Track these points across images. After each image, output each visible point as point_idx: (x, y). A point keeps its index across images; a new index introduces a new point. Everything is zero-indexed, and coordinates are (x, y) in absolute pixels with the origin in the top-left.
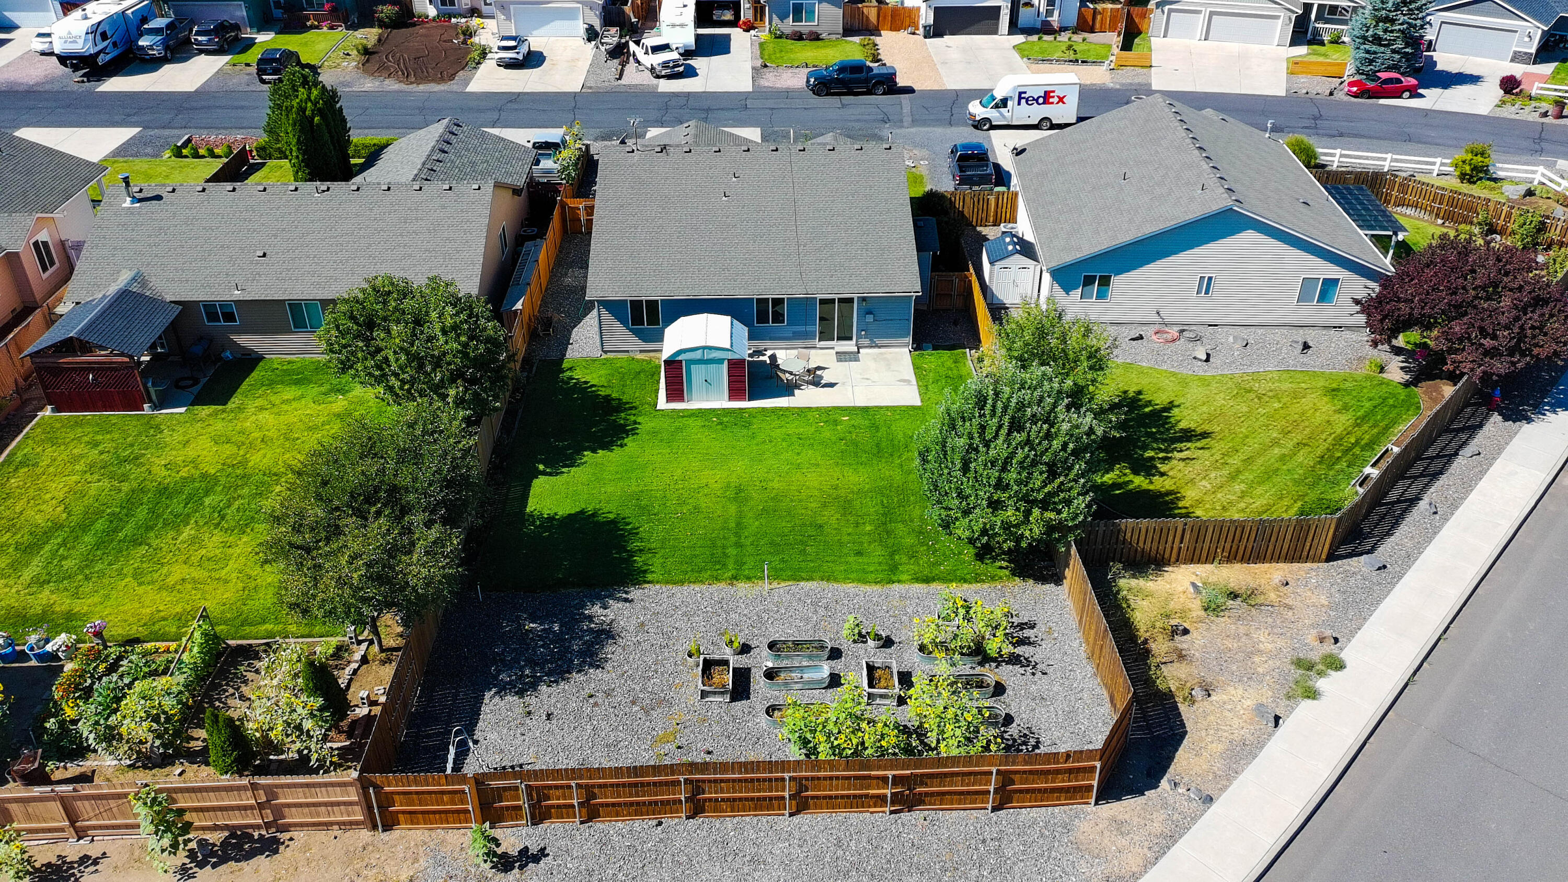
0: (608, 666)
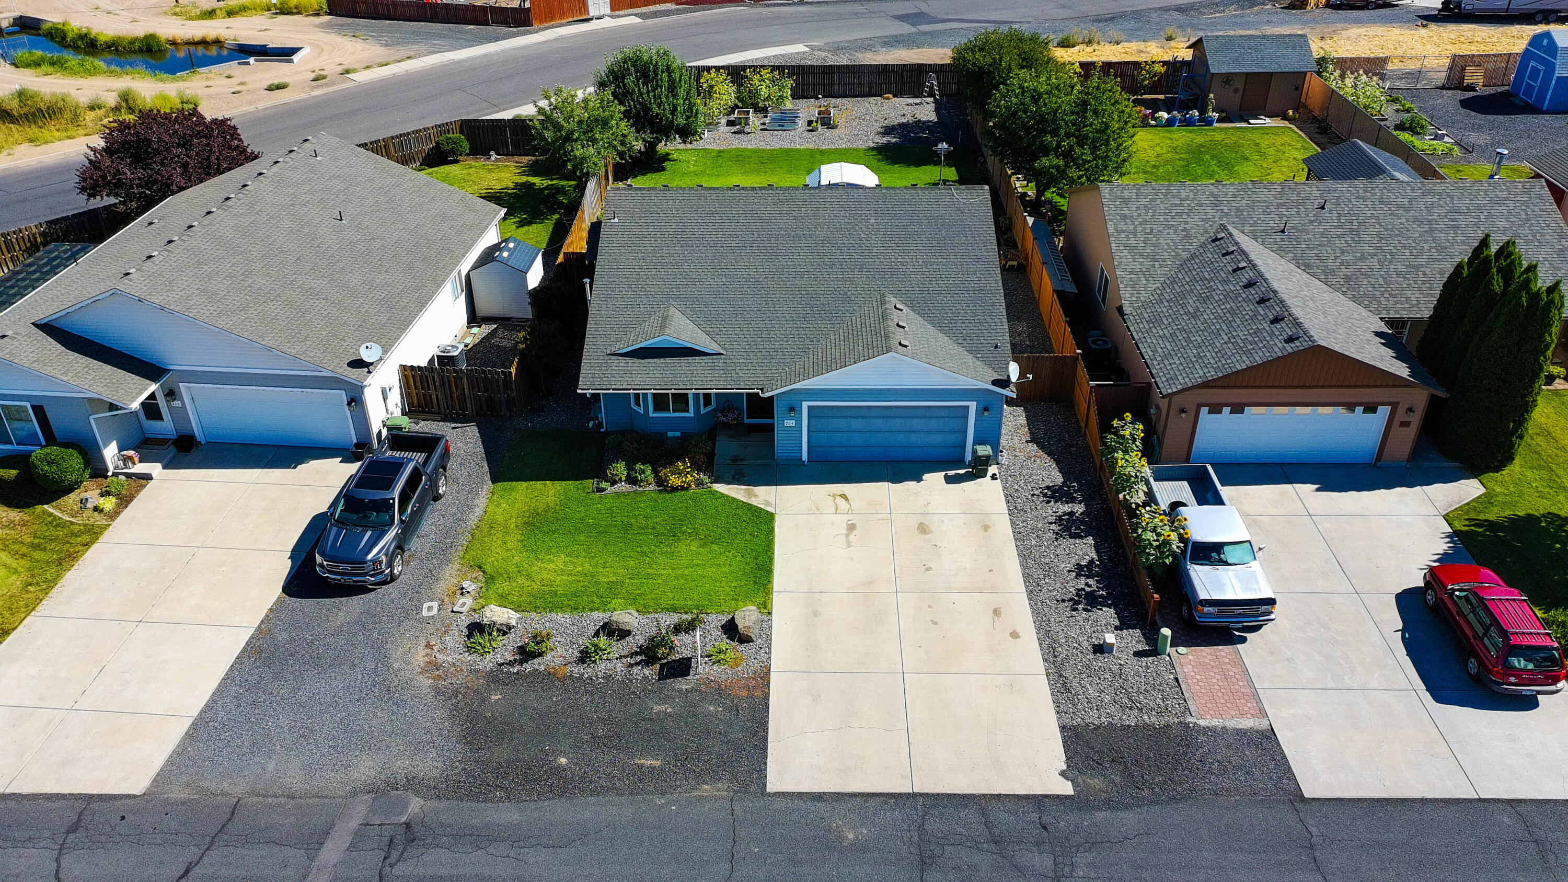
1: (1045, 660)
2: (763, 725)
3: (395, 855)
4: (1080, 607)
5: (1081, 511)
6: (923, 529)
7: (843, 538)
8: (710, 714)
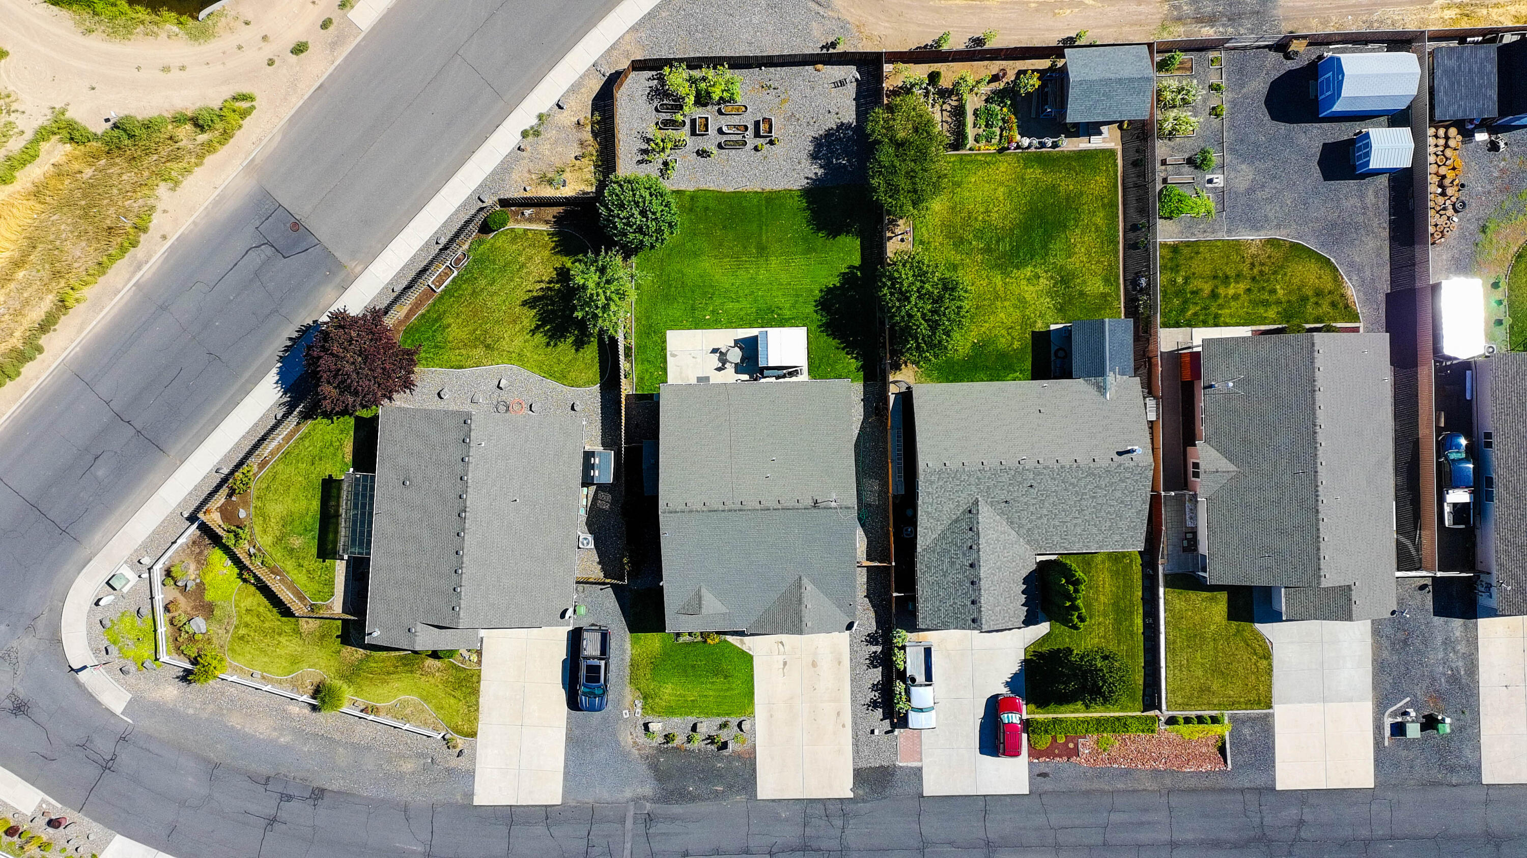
0: (810, 138)
1: (853, 738)
2: (754, 770)
3: (648, 827)
4: (870, 708)
5: (879, 651)
6: (814, 664)
7: (781, 670)
8: (737, 767)
